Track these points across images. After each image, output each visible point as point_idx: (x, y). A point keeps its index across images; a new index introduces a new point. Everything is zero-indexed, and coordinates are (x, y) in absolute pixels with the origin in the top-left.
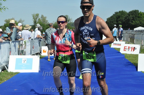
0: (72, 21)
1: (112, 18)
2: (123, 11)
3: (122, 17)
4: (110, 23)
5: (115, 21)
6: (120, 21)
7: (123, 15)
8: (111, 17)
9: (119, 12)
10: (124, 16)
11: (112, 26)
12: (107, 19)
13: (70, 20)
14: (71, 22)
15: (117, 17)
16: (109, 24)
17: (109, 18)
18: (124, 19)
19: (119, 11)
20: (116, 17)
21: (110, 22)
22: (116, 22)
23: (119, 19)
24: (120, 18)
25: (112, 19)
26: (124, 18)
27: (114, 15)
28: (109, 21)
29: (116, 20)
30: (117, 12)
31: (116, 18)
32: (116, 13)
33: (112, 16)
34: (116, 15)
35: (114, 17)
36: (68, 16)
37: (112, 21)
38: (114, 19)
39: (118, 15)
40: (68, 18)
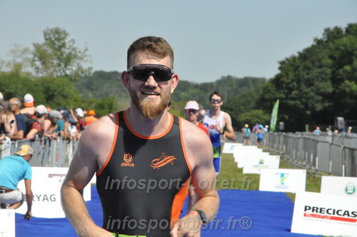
0: (85, 66)
1: (308, 63)
4: (298, 89)
5: (324, 80)
6: (350, 79)
8: (305, 55)
9: (347, 30)
12: (282, 63)
13: (76, 57)
14: (80, 68)
15: (337, 54)
16: (291, 90)
17: (294, 58)
19: (350, 26)
20: (331, 57)
21: (299, 81)
22: (329, 83)
23: (348, 68)
24: (351, 63)
25: (306, 68)
27: (319, 42)
28: (291, 76)
29: (329, 71)
30: (338, 30)
31: (330, 61)
32: (334, 34)
33: (308, 51)
34: (331, 45)
35: (320, 56)
36: (66, 34)
37: (308, 79)
38: (321, 67)
39: (342, 48)
40: (64, 45)
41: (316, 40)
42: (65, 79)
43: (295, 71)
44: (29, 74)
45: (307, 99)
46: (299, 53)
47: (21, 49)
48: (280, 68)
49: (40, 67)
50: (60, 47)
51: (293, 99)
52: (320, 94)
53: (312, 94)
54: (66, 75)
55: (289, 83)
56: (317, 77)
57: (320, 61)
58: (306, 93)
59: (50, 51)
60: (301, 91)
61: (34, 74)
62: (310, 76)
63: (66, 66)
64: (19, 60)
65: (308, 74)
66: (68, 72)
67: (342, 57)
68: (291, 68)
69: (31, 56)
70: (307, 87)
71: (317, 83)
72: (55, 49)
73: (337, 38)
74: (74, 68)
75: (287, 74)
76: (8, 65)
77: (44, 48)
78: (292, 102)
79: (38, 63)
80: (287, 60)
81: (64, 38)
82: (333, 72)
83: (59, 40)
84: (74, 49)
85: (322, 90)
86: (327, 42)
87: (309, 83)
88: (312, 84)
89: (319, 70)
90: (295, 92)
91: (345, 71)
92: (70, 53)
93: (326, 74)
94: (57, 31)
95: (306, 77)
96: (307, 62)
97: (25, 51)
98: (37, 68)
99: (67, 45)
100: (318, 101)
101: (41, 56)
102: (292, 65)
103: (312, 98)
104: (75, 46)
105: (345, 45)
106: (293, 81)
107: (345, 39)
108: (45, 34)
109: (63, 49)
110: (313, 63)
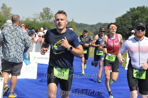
2: (144, 7)
3: (141, 17)
4: (121, 27)
5: (129, 24)
7: (143, 15)
9: (137, 9)
10: (146, 16)
11: (124, 32)
12: (116, 19)
15: (134, 16)
17: (120, 17)
18: (145, 21)
19: (138, 7)
20: (132, 17)
21: (122, 24)
22: (131, 25)
23: (137, 20)
24: (138, 19)
25: (124, 20)
26: (146, 19)
27: (128, 12)
28: (119, 23)
29: (131, 21)
30: (134, 9)
31: (131, 18)
32: (133, 10)
33: (125, 15)
34: (132, 13)
35: (129, 17)
36: (50, 9)
37: (125, 24)
38: (129, 20)
39: (135, 14)
40: (49, 13)
41: (127, 11)
42: (49, 23)
43: (120, 21)
44: (38, 21)
45: (124, 30)
46: (122, 16)
47: (36, 14)
48: (116, 20)
49: (42, 19)
50: (48, 13)
51: (120, 30)
52: (128, 29)
53: (126, 28)
54: (50, 22)
55: (119, 25)
56: (127, 23)
57: (128, 18)
58: (124, 28)
59: (45, 15)
60: (122, 27)
61: (40, 21)
62: (125, 23)
63: (49, 19)
64: (35, 17)
65: (124, 22)
66: (50, 21)
67: (135, 17)
68: (119, 20)
69: (39, 16)
70: (124, 26)
71: (127, 25)
72: (46, 14)
73: (134, 11)
74: (52, 20)
75: (118, 22)
76: (32, 19)
77: (43, 13)
78: (120, 31)
79: (41, 18)
80: (118, 18)
81: (49, 11)
82: (132, 22)
83: (47, 11)
84: (52, 14)
85: (129, 27)
86: (130, 12)
87: (125, 25)
88: (126, 25)
89: (128, 21)
90: (120, 28)
91: (136, 21)
92: (51, 15)
93: (130, 22)
94: (47, 8)
95: (124, 23)
96: (124, 18)
97: (37, 14)
98: (41, 20)
99: (50, 13)
100: (127, 31)
101: (42, 16)
102: (119, 19)
103: (126, 30)
104: (52, 13)
105: (136, 13)
106: (120, 24)
107: (136, 11)
108: (43, 9)
109: (49, 14)
110: (126, 19)
